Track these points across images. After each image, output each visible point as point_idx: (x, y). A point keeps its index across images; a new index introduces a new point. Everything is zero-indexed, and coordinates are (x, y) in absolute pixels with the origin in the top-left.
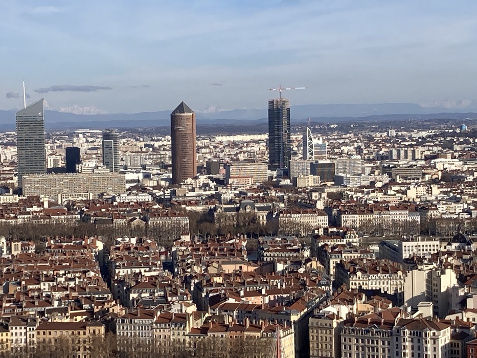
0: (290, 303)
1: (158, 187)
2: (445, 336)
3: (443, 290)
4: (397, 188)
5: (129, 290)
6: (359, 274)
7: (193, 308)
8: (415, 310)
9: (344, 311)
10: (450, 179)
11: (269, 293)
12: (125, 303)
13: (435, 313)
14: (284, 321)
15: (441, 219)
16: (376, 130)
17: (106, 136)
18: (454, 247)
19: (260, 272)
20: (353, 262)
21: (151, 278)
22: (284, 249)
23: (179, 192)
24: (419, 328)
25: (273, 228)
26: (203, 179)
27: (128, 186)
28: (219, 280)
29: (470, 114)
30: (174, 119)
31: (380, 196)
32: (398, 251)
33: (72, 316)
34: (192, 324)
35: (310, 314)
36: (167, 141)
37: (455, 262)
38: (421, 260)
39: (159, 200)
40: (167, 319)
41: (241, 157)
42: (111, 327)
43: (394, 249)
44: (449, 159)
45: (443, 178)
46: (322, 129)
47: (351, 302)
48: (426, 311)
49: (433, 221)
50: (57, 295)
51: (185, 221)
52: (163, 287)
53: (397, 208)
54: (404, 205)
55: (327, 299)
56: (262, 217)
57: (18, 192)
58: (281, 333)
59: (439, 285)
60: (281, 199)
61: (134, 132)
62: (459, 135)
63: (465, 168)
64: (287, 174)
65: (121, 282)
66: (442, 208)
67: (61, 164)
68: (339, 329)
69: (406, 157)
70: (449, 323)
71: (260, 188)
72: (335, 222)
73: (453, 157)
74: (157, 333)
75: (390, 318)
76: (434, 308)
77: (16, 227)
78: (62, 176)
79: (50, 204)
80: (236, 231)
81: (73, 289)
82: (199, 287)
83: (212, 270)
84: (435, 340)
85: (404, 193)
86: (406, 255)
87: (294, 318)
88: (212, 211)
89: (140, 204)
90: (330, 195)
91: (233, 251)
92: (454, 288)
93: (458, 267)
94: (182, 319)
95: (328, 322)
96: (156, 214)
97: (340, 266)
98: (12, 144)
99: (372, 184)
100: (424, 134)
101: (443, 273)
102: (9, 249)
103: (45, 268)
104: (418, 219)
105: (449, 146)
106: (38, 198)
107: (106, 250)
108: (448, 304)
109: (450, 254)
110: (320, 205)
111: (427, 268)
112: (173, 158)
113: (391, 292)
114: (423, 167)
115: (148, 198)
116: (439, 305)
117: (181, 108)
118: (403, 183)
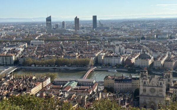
6: (107, 47)
7: (77, 54)
8: (117, 54)
9: (104, 54)
15: (123, 38)
45: (124, 30)
53: (115, 36)
59: (121, 49)
63: (128, 28)
70: (123, 56)
72: (104, 38)
73: (126, 26)
75: (112, 55)
76: (120, 53)
84: (120, 59)
86: (116, 44)
93: (125, 46)
95: (101, 56)
109: (124, 44)
110: (102, 35)
112: (75, 26)
118: (117, 31)
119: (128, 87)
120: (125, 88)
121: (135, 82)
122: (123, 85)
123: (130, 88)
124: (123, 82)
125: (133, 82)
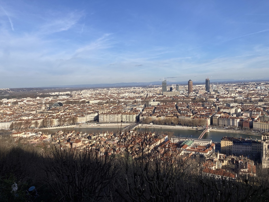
0: (209, 114)
1: (186, 94)
2: (238, 120)
3: (238, 112)
4: (229, 94)
5: (181, 111)
6: (222, 109)
7: (192, 114)
8: (233, 116)
9: (219, 115)
10: (240, 92)
11: (205, 112)
12: (180, 113)
13: (236, 116)
14: (208, 117)
16: (225, 84)
17: (177, 85)
18: (240, 104)
19: (204, 108)
20: (221, 107)
21: (184, 109)
22: (208, 104)
23: (189, 95)
24: (233, 119)
25: (206, 101)
26: (194, 92)
27: (180, 94)
28: (197, 110)
29: (243, 81)
30: (189, 82)
31: (226, 96)
32: (230, 105)
33: (171, 115)
34: (192, 117)
35: (213, 116)
36: (187, 86)
37: (240, 107)
38: (234, 107)
39: (186, 96)
40: (187, 116)
41: (201, 89)
42: (178, 117)
43: (229, 105)
44: (240, 89)
45: (238, 92)
46: (215, 84)
47: (221, 114)
48: (235, 116)
49: (236, 100)
50: (169, 111)
51: (191, 100)
52: (186, 111)
53: (229, 98)
54: (231, 97)
55: (216, 113)
56: (204, 99)
57: (162, 95)
58: (208, 119)
59: (237, 111)
60: (208, 96)
61: (182, 85)
62: (242, 85)
63: (243, 90)
64: (209, 92)
65: (179, 110)
66: (238, 98)
67: (169, 90)
68: (218, 119)
69: (231, 88)
70: (239, 118)
71: (204, 94)
72: (218, 100)
74: (186, 118)
75: (228, 117)
77: (162, 100)
78: (169, 92)
79: (167, 97)
80: (200, 101)
81: (171, 111)
82: (193, 111)
83: (195, 108)
84: (236, 121)
86: (231, 106)
87: (210, 116)
88: (195, 98)
89: (183, 97)
90: (217, 95)
91: (199, 105)
92: (240, 112)
93: (241, 108)
94: (190, 116)
95: (216, 117)
96: (185, 98)
97: (219, 108)
98: (161, 87)
99: (225, 93)
100: (235, 84)
101: (238, 109)
102: (161, 104)
103: (167, 107)
104: (233, 99)
105: (240, 86)
106: (165, 96)
107: (177, 104)
108: (239, 115)
109: (240, 106)
110: (215, 97)
111: (235, 108)
112: (188, 89)
113: (228, 112)
114: (234, 90)
115: (184, 96)
116: (237, 115)
117: (190, 80)
118: (231, 93)
119: (248, 150)
120: (244, 151)
121: (256, 146)
122: (242, 147)
123: (250, 151)
124: (242, 144)
125: (253, 145)
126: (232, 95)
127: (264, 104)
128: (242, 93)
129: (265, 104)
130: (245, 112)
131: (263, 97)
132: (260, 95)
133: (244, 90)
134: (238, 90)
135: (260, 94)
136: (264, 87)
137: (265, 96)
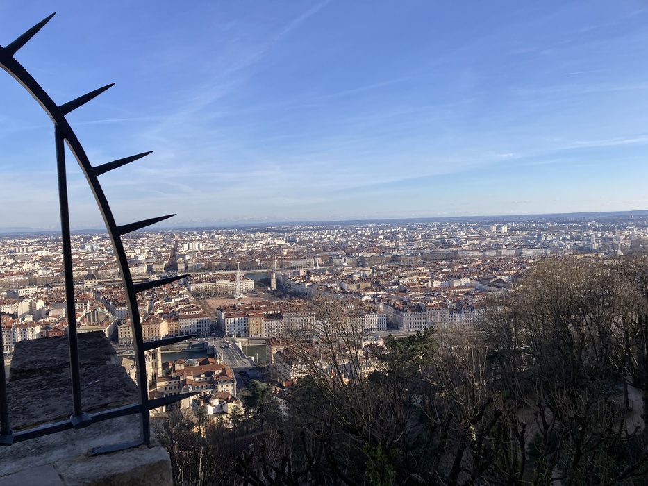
2: (38, 329)
3: (38, 309)
4: (18, 265)
8: (23, 319)
10: (45, 260)
13: (33, 320)
15: (39, 278)
16: (8, 239)
18: (44, 290)
24: (25, 327)
29: (56, 232)
32: (16, 294)
37: (44, 296)
38: (27, 297)
43: (15, 293)
44: (44, 251)
48: (29, 319)
49: (35, 279)
53: (17, 274)
54: (20, 273)
62: (50, 241)
63: (52, 255)
66: (40, 273)
69: (23, 251)
70: (40, 323)
76: (33, 317)
85: (21, 267)
86: (20, 295)
92: (43, 308)
99: (5, 264)
100: (33, 240)
101: (37, 301)
104: (28, 278)
105: (45, 245)
108: (40, 315)
109: (42, 293)
111: (28, 301)
113: (12, 313)
114: (31, 255)
116: (36, 316)
126: (25, 267)
127: (97, 283)
128: (49, 260)
129: (100, 284)
130: (54, 306)
131: (97, 267)
132: (89, 263)
133: (55, 253)
134: (40, 253)
135: (91, 262)
136: (98, 247)
137: (100, 265)
